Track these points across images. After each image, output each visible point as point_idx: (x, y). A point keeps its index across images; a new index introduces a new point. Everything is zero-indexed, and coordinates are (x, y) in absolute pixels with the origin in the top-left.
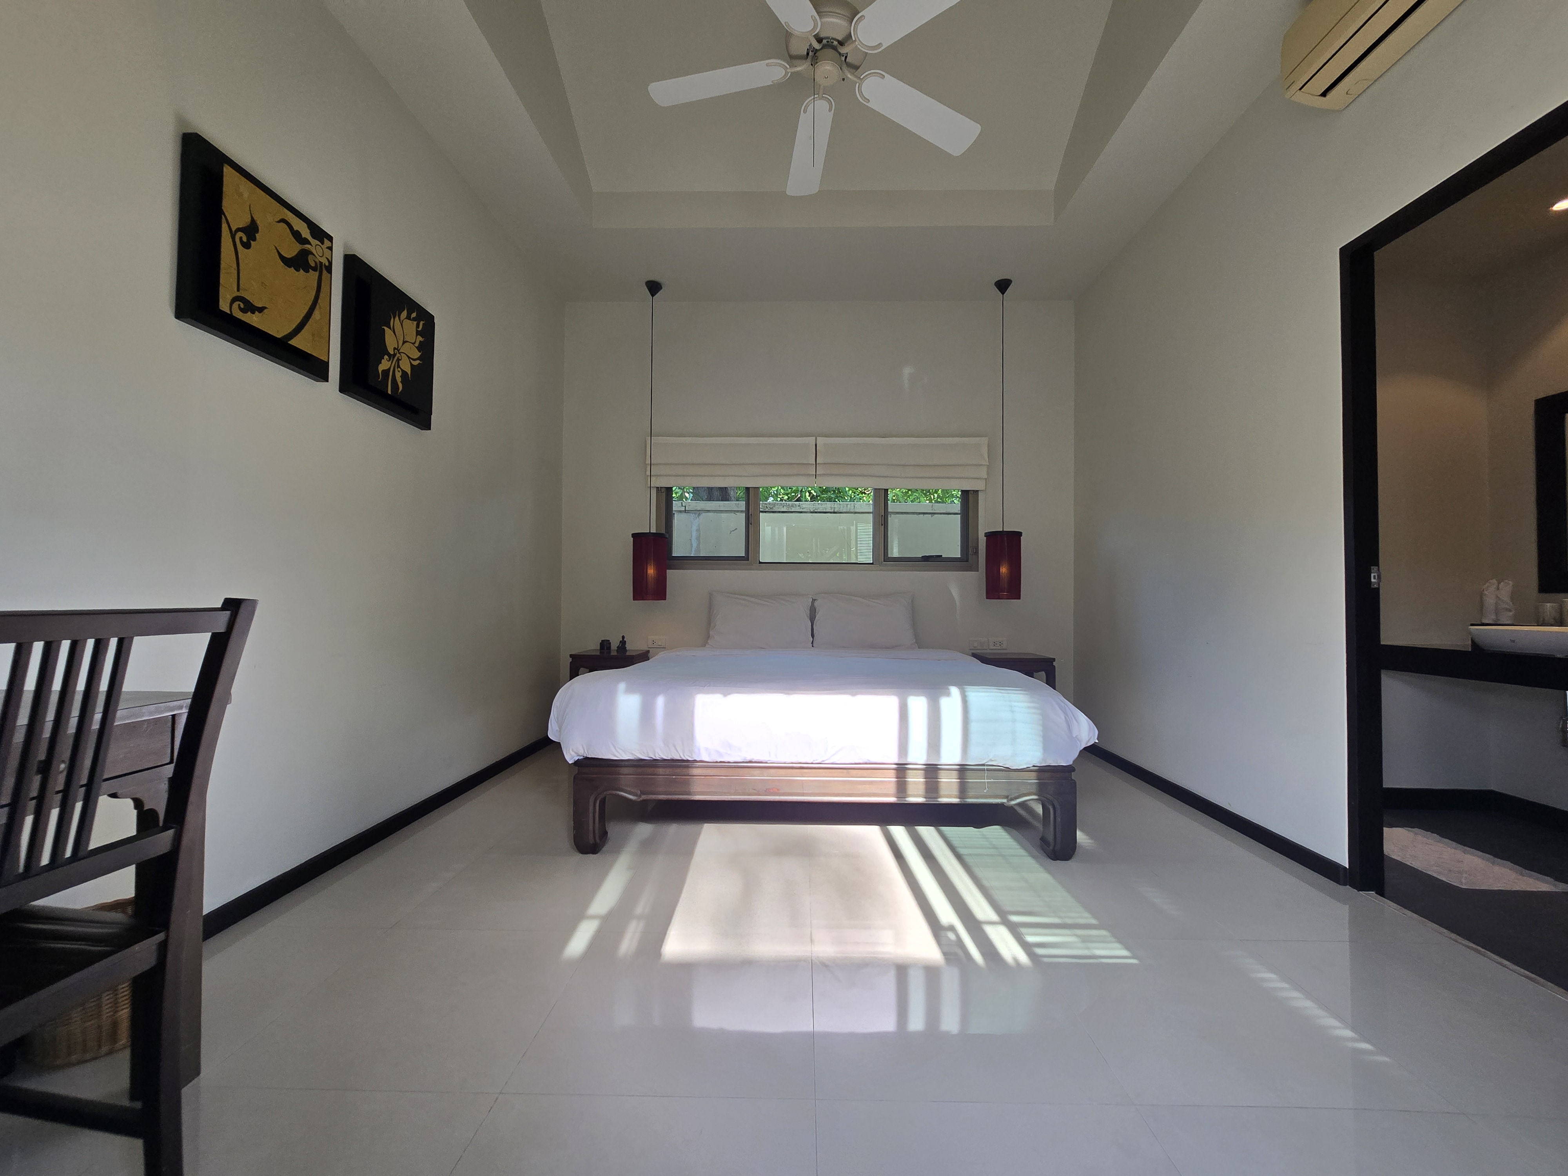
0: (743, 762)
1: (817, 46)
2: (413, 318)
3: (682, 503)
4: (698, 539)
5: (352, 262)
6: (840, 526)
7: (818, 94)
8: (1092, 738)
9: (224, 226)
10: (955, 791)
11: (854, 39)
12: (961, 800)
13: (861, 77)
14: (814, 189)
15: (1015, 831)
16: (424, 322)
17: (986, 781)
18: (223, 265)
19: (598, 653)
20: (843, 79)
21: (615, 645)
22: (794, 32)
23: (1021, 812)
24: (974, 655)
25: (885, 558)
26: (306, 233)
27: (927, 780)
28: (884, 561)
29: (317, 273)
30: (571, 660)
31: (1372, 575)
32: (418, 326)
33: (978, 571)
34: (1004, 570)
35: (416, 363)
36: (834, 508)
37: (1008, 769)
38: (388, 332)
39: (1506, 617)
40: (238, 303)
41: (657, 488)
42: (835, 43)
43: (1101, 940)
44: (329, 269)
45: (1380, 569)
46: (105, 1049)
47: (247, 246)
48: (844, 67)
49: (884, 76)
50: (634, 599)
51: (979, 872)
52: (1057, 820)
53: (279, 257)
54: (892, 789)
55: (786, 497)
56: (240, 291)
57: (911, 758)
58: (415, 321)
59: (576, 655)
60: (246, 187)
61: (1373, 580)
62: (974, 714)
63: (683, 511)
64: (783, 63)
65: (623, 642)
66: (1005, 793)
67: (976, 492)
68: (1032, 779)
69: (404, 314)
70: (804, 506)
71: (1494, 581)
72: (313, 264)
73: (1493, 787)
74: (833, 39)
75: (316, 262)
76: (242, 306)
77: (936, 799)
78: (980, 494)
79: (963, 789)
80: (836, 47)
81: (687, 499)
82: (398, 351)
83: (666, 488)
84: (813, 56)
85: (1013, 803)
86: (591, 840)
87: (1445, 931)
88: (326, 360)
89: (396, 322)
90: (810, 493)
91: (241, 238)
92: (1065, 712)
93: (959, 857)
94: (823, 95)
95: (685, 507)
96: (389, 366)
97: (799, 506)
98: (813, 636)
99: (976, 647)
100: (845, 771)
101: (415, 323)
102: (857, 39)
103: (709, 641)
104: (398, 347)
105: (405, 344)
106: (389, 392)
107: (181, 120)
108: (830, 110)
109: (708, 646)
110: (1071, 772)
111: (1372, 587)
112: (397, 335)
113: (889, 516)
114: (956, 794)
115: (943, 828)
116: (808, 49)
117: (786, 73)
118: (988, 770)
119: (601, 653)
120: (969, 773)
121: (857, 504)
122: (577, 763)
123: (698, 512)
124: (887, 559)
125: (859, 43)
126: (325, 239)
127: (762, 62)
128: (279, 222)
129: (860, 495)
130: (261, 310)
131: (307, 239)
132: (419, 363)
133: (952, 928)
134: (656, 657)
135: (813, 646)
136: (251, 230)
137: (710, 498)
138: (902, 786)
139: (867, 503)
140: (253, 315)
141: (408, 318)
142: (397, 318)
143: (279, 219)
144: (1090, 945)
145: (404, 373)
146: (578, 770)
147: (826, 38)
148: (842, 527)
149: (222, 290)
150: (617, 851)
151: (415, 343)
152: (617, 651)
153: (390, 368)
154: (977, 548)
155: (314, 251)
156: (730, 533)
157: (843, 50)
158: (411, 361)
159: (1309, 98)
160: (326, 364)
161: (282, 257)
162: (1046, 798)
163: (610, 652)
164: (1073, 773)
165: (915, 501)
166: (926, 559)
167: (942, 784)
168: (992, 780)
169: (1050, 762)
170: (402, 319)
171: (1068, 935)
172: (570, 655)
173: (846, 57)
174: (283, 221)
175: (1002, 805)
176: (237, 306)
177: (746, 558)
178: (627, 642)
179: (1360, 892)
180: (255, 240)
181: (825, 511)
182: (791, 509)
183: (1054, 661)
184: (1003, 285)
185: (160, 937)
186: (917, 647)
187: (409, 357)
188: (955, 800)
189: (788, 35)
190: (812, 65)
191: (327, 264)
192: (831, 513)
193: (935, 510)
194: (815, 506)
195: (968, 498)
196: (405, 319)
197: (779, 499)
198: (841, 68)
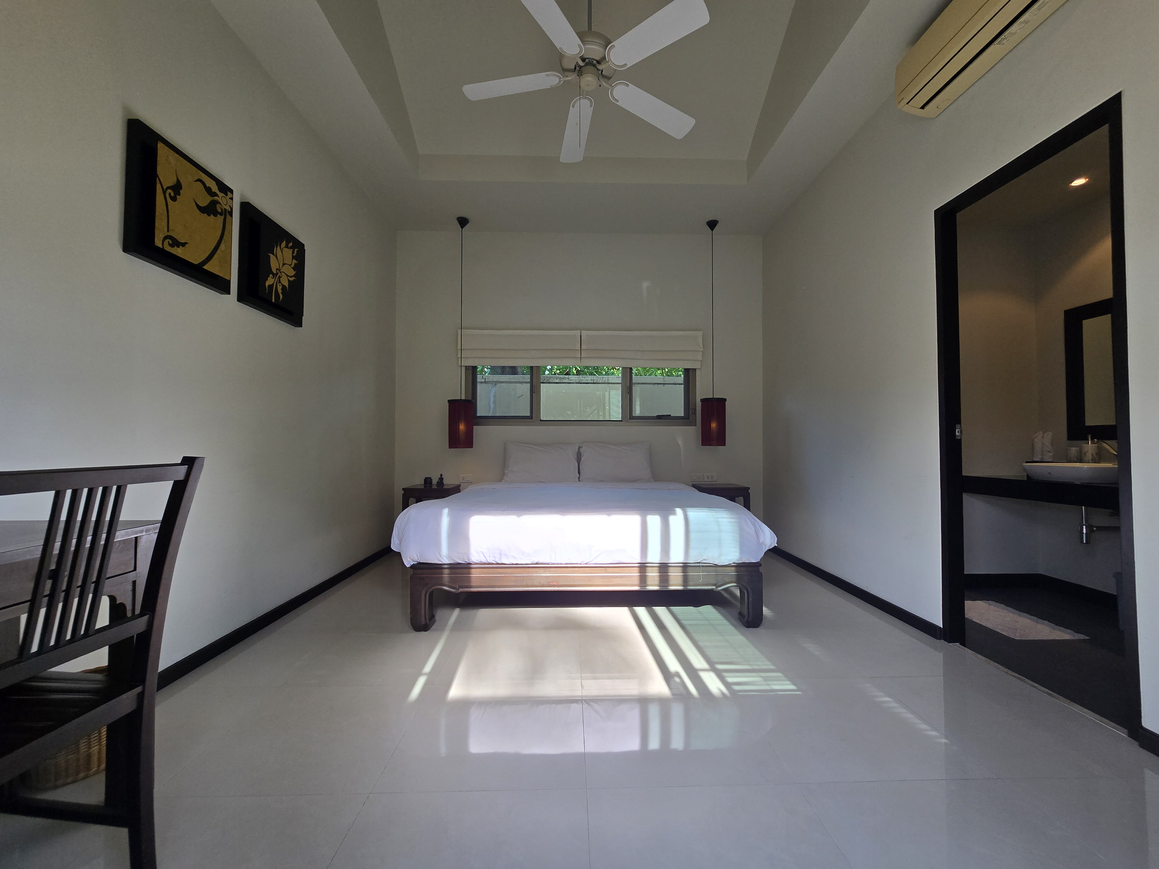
0: (532, 564)
1: (581, 63)
2: (290, 247)
3: (483, 376)
4: (494, 402)
5: (246, 207)
6: (598, 392)
7: (582, 95)
8: (773, 543)
9: (158, 186)
10: (680, 580)
11: (608, 60)
12: (685, 587)
13: (613, 85)
14: (580, 158)
15: (721, 608)
16: (297, 249)
17: (701, 574)
18: (157, 213)
19: (423, 487)
20: (600, 86)
21: (435, 481)
22: (565, 54)
23: (725, 595)
24: (694, 486)
25: (631, 417)
26: (215, 188)
27: (661, 574)
28: (630, 419)
29: (223, 217)
30: (403, 492)
31: (957, 430)
32: (293, 253)
33: (696, 426)
34: (714, 425)
35: (292, 279)
36: (594, 380)
37: (717, 566)
38: (272, 257)
39: (1048, 456)
40: (168, 240)
41: (466, 367)
42: (595, 62)
43: (777, 679)
44: (231, 213)
45: (962, 426)
46: (82, 775)
47: (174, 199)
48: (601, 79)
49: (628, 85)
50: (450, 448)
51: (696, 636)
52: (749, 600)
53: (197, 206)
54: (637, 581)
55: (558, 371)
56: (170, 231)
57: (649, 560)
58: (292, 249)
59: (407, 488)
60: (173, 157)
61: (957, 434)
62: (692, 527)
63: (484, 382)
64: (559, 75)
65: (441, 479)
66: (714, 582)
67: (695, 370)
68: (732, 572)
69: (284, 244)
70: (572, 378)
71: (1041, 432)
72: (220, 211)
73: (1041, 572)
74: (592, 59)
75: (222, 209)
76: (171, 242)
77: (667, 588)
78: (697, 370)
79: (686, 580)
80: (595, 65)
81: (486, 372)
82: (280, 271)
83: (472, 366)
84: (579, 70)
85: (720, 588)
86: (423, 622)
87: (1001, 667)
88: (229, 279)
89: (278, 250)
90: (576, 368)
91: (170, 194)
92: (755, 526)
93: (683, 627)
94: (586, 96)
95: (485, 379)
96: (273, 282)
97: (568, 378)
98: (579, 473)
99: (695, 480)
100: (604, 569)
101: (291, 250)
102: (610, 61)
103: (504, 478)
104: (279, 268)
105: (284, 266)
106: (273, 301)
107: (126, 109)
108: (591, 106)
109: (504, 481)
110: (759, 567)
111: (957, 438)
112: (279, 260)
113: (633, 385)
114: (680, 583)
115: (672, 608)
116: (575, 65)
117: (560, 81)
118: (702, 566)
119: (424, 487)
120: (689, 569)
121: (610, 377)
122: (413, 567)
123: (496, 383)
124: (632, 418)
125: (612, 64)
126: (228, 192)
127: (543, 73)
128: (196, 181)
129: (612, 370)
130: (184, 245)
131: (216, 192)
132: (294, 279)
133: (678, 675)
134: (467, 490)
135: (579, 481)
136: (177, 188)
137: (503, 372)
138: (643, 579)
139: (617, 376)
140: (178, 249)
141: (287, 247)
142: (279, 247)
143: (196, 179)
144: (770, 683)
145: (284, 287)
146: (414, 571)
147: (587, 58)
148: (599, 393)
149: (157, 232)
150: (442, 629)
151: (291, 265)
152: (437, 485)
153: (274, 283)
154: (695, 410)
155: (220, 201)
156: (518, 398)
157: (600, 67)
158: (289, 278)
159: (914, 109)
160: (229, 282)
161: (198, 206)
162: (743, 585)
163: (431, 486)
164: (760, 567)
165: (651, 375)
166: (659, 417)
167: (671, 577)
168: (705, 573)
169: (745, 560)
170: (282, 248)
171: (755, 677)
172: (403, 489)
173: (602, 71)
174: (199, 180)
175: (712, 590)
176: (167, 243)
177: (531, 417)
178: (444, 479)
179: (950, 644)
180: (179, 195)
181: (587, 382)
182: (562, 381)
183: (749, 489)
184: (712, 224)
185: (139, 689)
186: (654, 481)
187: (287, 275)
188: (680, 588)
189: (561, 56)
190: (578, 76)
191: (230, 210)
192: (591, 383)
193: (666, 381)
194: (579, 379)
195: (688, 373)
196: (285, 247)
197: (553, 373)
198: (599, 80)
